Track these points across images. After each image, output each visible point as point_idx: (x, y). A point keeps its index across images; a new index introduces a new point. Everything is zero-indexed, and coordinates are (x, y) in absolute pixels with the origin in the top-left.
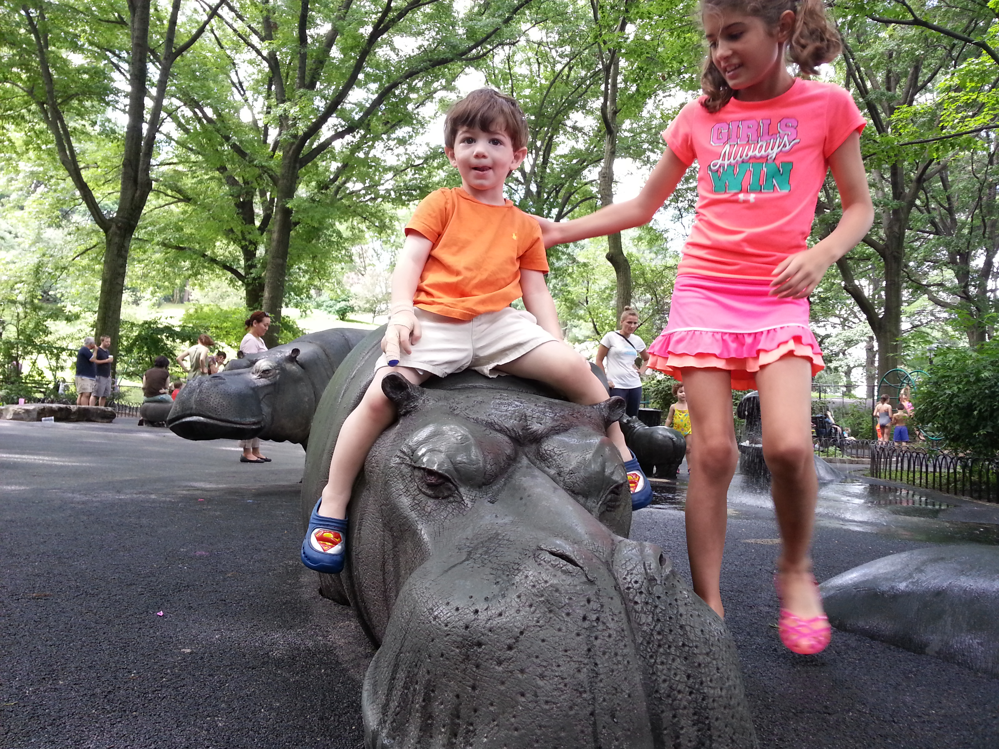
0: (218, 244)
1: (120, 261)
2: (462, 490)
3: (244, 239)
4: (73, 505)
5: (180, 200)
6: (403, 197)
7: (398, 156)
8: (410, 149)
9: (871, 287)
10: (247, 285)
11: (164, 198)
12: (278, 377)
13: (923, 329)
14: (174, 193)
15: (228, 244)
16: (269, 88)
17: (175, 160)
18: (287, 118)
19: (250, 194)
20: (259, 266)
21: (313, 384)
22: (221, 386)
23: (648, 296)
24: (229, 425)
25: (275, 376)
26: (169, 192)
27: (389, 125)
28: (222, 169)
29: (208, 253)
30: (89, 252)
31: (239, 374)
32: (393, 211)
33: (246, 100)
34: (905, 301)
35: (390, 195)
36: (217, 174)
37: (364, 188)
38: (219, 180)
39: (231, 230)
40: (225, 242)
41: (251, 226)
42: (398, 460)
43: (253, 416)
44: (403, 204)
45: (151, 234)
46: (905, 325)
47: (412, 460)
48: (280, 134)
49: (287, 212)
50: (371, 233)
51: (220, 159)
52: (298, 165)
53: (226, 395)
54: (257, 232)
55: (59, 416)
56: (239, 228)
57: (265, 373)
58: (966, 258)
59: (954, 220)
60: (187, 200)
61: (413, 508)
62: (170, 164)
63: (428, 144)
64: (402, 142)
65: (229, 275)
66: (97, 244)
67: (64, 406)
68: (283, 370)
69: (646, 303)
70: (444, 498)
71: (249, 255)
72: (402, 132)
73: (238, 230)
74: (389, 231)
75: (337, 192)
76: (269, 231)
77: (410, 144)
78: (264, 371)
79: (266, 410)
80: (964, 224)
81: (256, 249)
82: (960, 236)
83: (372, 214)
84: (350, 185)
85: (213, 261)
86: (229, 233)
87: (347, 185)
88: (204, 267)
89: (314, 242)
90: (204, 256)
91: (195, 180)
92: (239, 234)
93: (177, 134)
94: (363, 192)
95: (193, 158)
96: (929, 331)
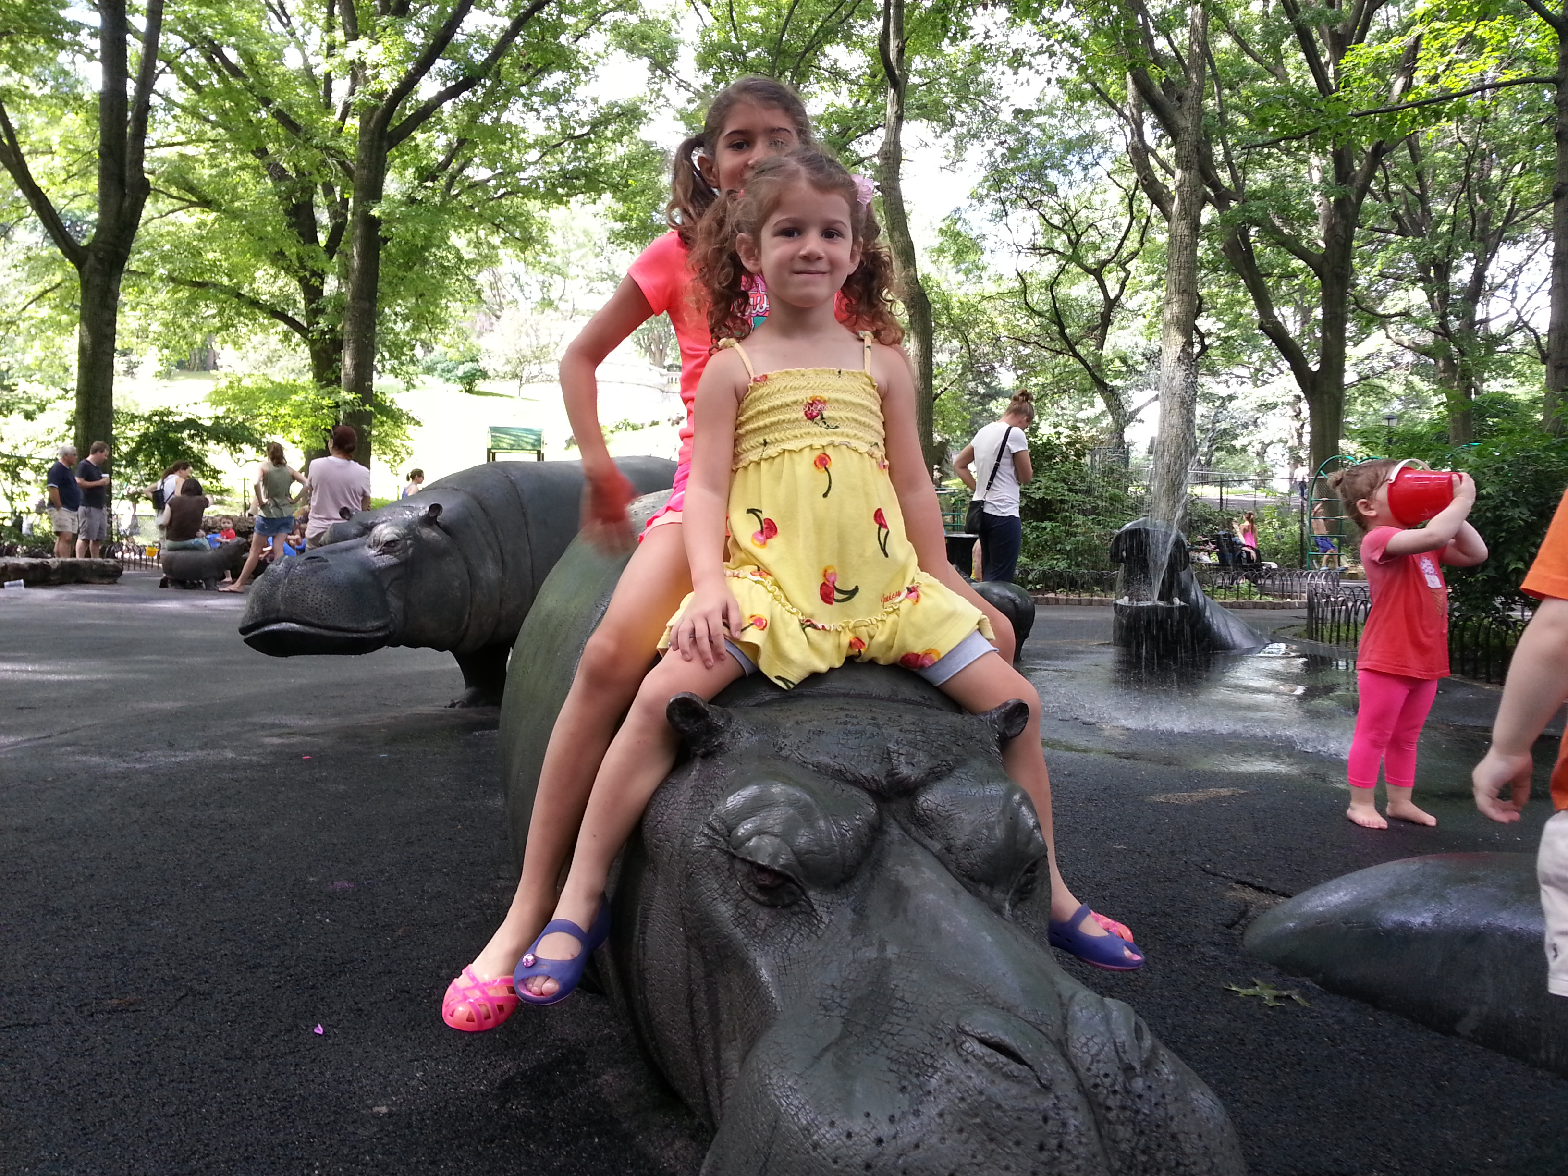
0: (259, 274)
1: (107, 316)
2: (811, 893)
3: (304, 268)
4: (108, 782)
5: (192, 204)
6: (560, 190)
7: (548, 120)
8: (568, 109)
9: (1298, 318)
10: (312, 343)
11: (168, 201)
12: (410, 551)
13: (1377, 381)
14: (182, 193)
15: (276, 277)
16: (331, 13)
17: (181, 138)
18: (363, 65)
19: (310, 191)
20: (329, 309)
21: (466, 560)
22: (322, 573)
23: (956, 343)
24: (340, 634)
25: (405, 549)
26: (174, 191)
27: (531, 71)
28: (262, 152)
29: (245, 290)
30: (49, 294)
31: (348, 549)
32: (543, 212)
33: (292, 34)
34: (1350, 339)
35: (538, 186)
36: (251, 160)
37: (494, 177)
38: (256, 169)
39: (281, 253)
40: (272, 271)
41: (313, 247)
42: (705, 842)
43: (377, 618)
44: (560, 202)
45: (149, 262)
46: (1350, 377)
47: (728, 842)
48: (352, 92)
49: (372, 224)
50: (510, 251)
51: (256, 135)
52: (385, 144)
53: (333, 587)
54: (324, 257)
55: (31, 578)
56: (294, 250)
57: (389, 546)
58: (1444, 270)
59: (1427, 211)
60: (206, 203)
61: (738, 923)
62: (173, 144)
63: (595, 101)
64: (553, 97)
65: (282, 326)
66: (63, 281)
67: (39, 560)
68: (417, 539)
69: (952, 353)
70: (784, 907)
71: (313, 293)
72: (552, 80)
73: (291, 251)
74: (538, 247)
75: (450, 185)
76: (341, 252)
77: (567, 101)
78: (388, 544)
79: (395, 603)
80: (1442, 217)
81: (322, 283)
82: (1437, 237)
83: (509, 219)
84: (468, 172)
85: (254, 303)
86: (278, 258)
87: (466, 172)
88: (239, 314)
89: (416, 268)
90: (239, 296)
91: (214, 172)
92: (294, 258)
93: (183, 96)
94: (493, 183)
95: (211, 134)
96: (1385, 384)
